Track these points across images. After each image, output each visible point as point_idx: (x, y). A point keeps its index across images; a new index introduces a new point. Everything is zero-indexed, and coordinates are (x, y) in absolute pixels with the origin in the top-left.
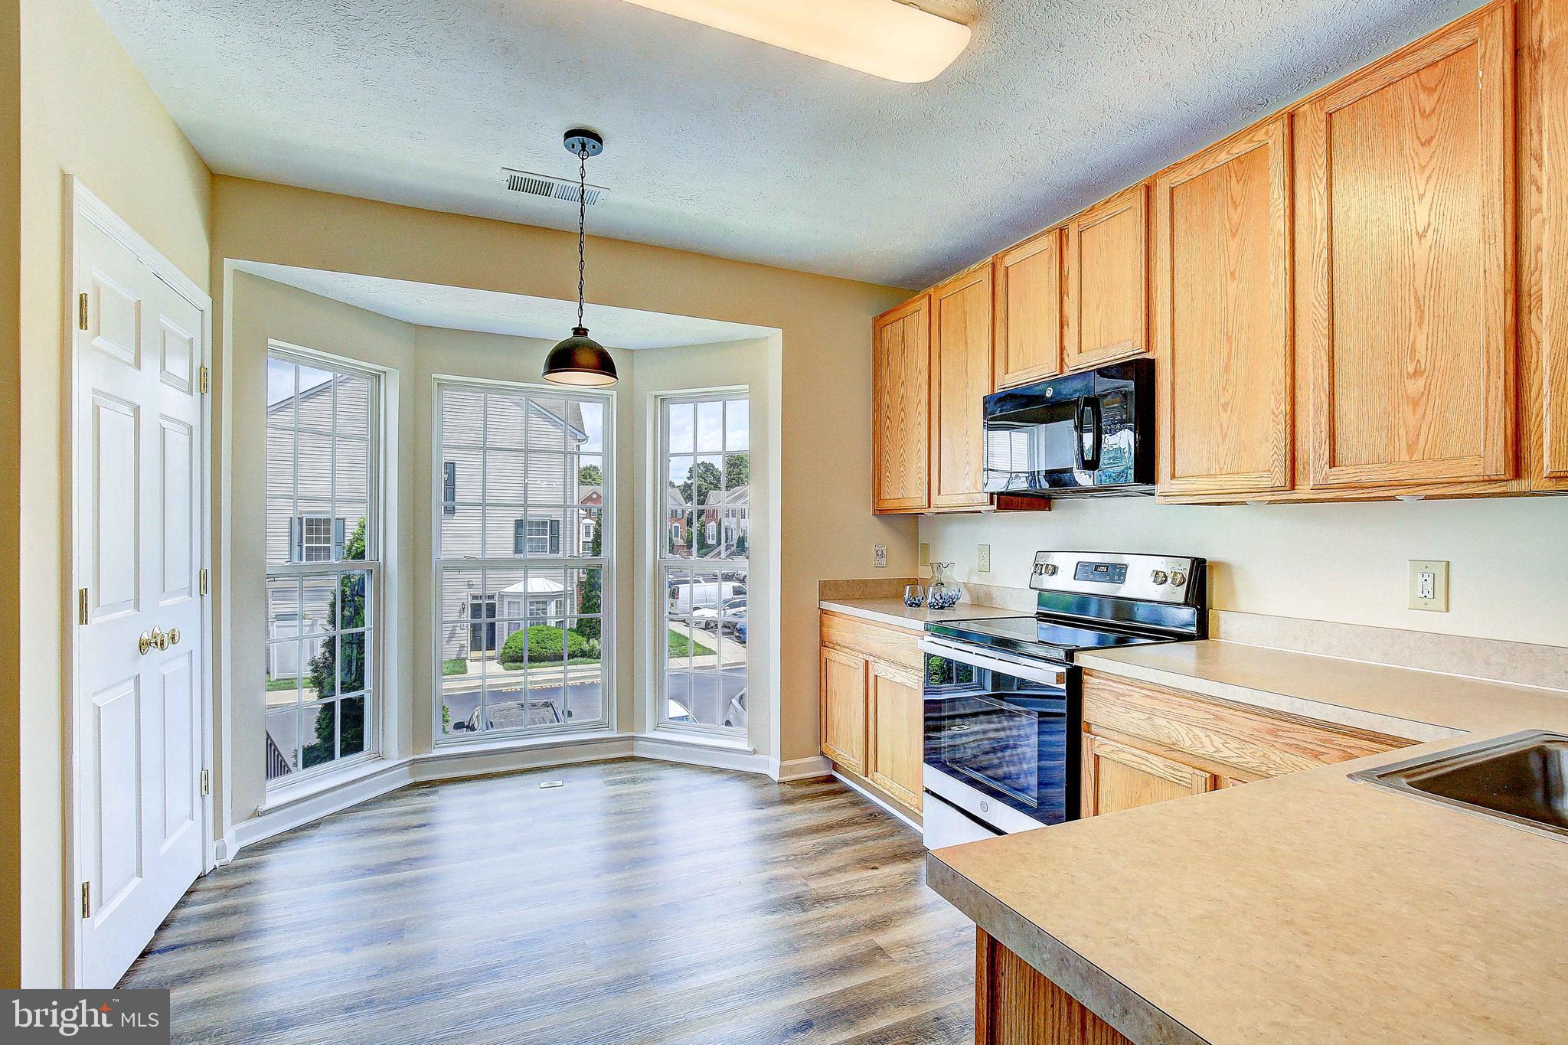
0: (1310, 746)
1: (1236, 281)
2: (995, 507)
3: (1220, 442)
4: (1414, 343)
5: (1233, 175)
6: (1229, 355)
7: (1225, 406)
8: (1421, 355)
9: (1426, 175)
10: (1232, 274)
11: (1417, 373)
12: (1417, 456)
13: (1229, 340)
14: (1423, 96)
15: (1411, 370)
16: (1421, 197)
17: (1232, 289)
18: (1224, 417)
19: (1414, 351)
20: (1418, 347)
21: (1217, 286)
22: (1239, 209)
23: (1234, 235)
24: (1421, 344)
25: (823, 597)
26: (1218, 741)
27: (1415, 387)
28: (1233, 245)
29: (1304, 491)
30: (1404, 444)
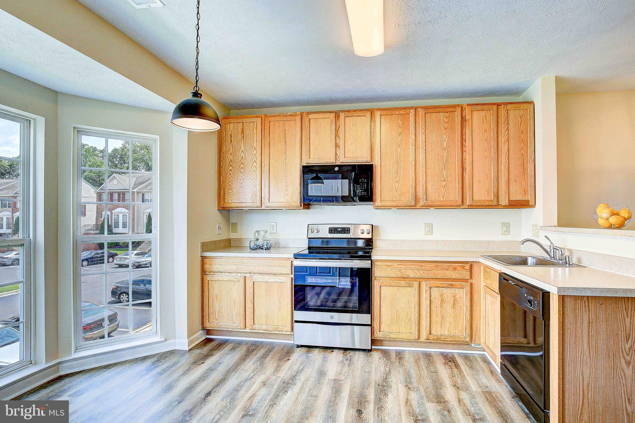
0: (446, 268)
1: (400, 148)
2: (302, 208)
3: (395, 192)
4: (443, 174)
5: (399, 119)
6: (398, 168)
7: (397, 182)
8: (445, 176)
9: (446, 136)
10: (399, 146)
11: (444, 181)
12: (444, 199)
13: (398, 163)
14: (445, 118)
15: (443, 180)
16: (445, 141)
17: (399, 150)
18: (397, 185)
19: (443, 176)
20: (444, 174)
21: (395, 147)
22: (401, 129)
23: (399, 135)
24: (445, 174)
25: (203, 251)
26: (421, 272)
27: (444, 183)
28: (399, 138)
29: (418, 206)
30: (442, 197)
